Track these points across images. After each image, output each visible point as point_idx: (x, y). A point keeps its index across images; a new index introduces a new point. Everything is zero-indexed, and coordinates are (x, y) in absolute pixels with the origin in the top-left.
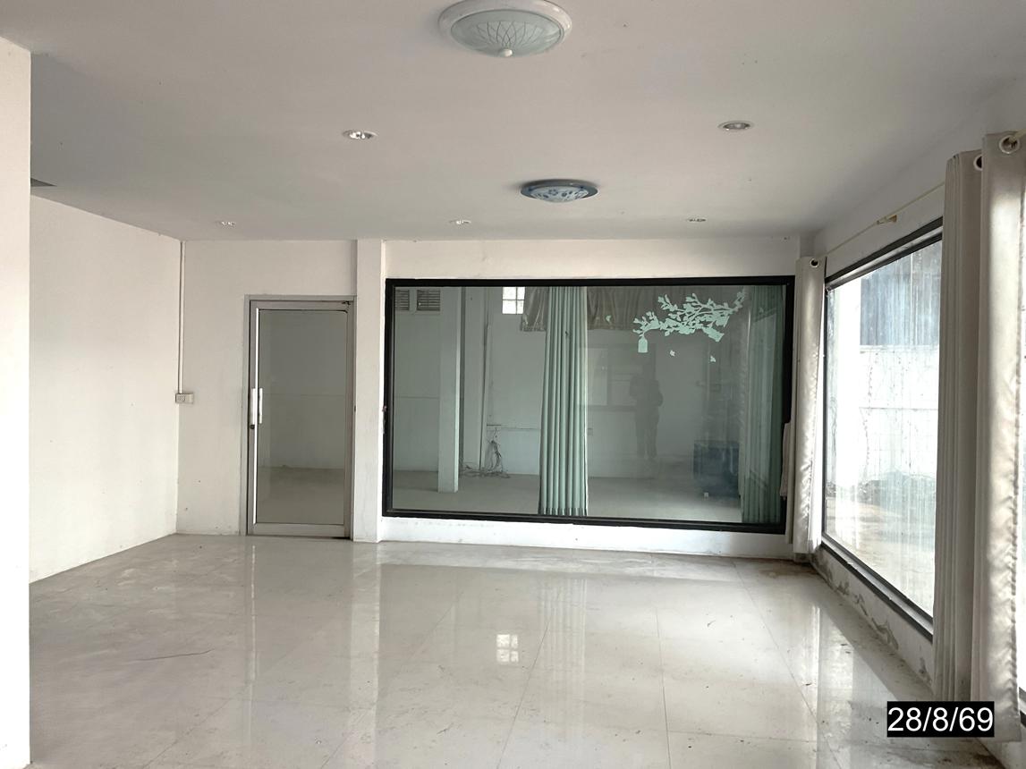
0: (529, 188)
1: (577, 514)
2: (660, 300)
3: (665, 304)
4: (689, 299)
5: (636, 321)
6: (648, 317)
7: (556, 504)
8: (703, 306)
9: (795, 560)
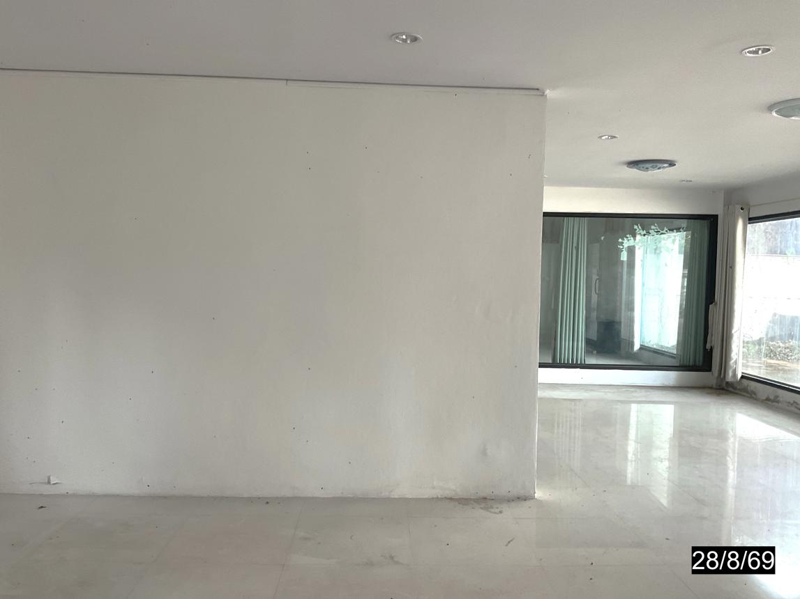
0: (634, 164)
1: (579, 363)
2: (636, 227)
3: (638, 230)
4: (653, 227)
5: (620, 240)
6: (627, 238)
7: (566, 356)
8: (662, 232)
9: (714, 386)
